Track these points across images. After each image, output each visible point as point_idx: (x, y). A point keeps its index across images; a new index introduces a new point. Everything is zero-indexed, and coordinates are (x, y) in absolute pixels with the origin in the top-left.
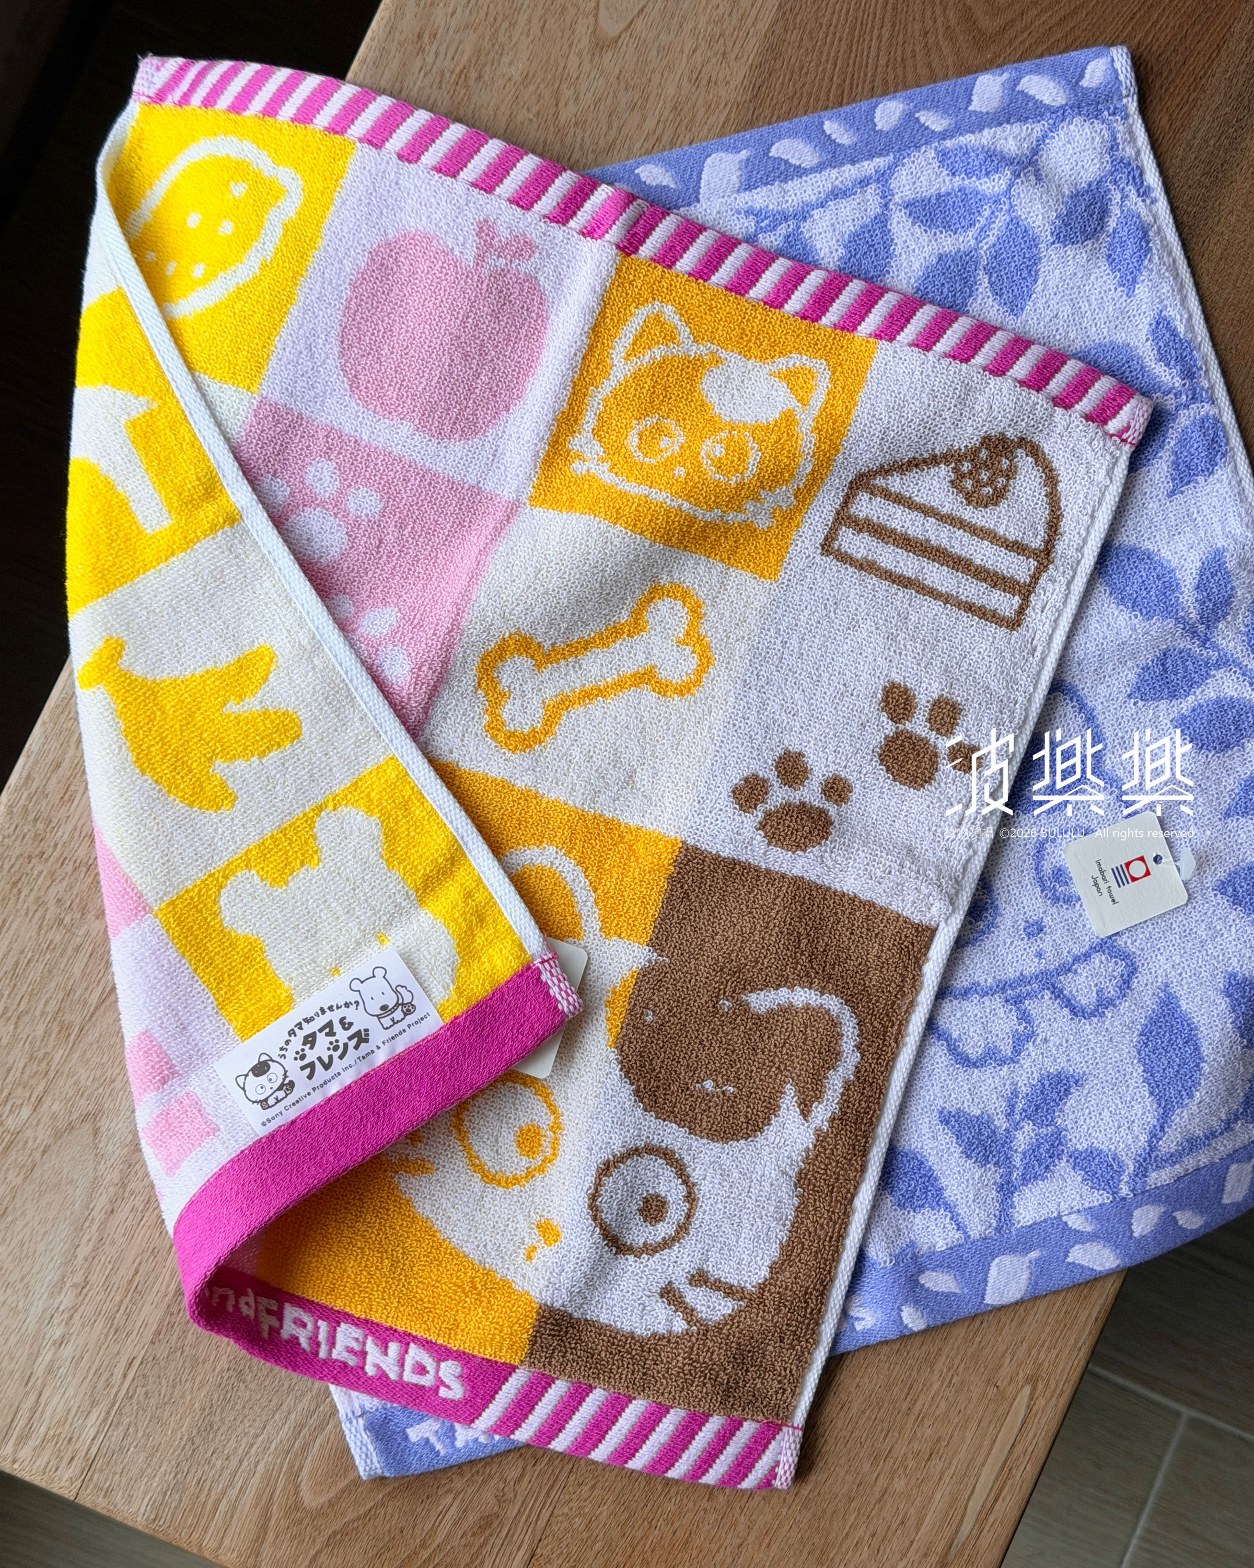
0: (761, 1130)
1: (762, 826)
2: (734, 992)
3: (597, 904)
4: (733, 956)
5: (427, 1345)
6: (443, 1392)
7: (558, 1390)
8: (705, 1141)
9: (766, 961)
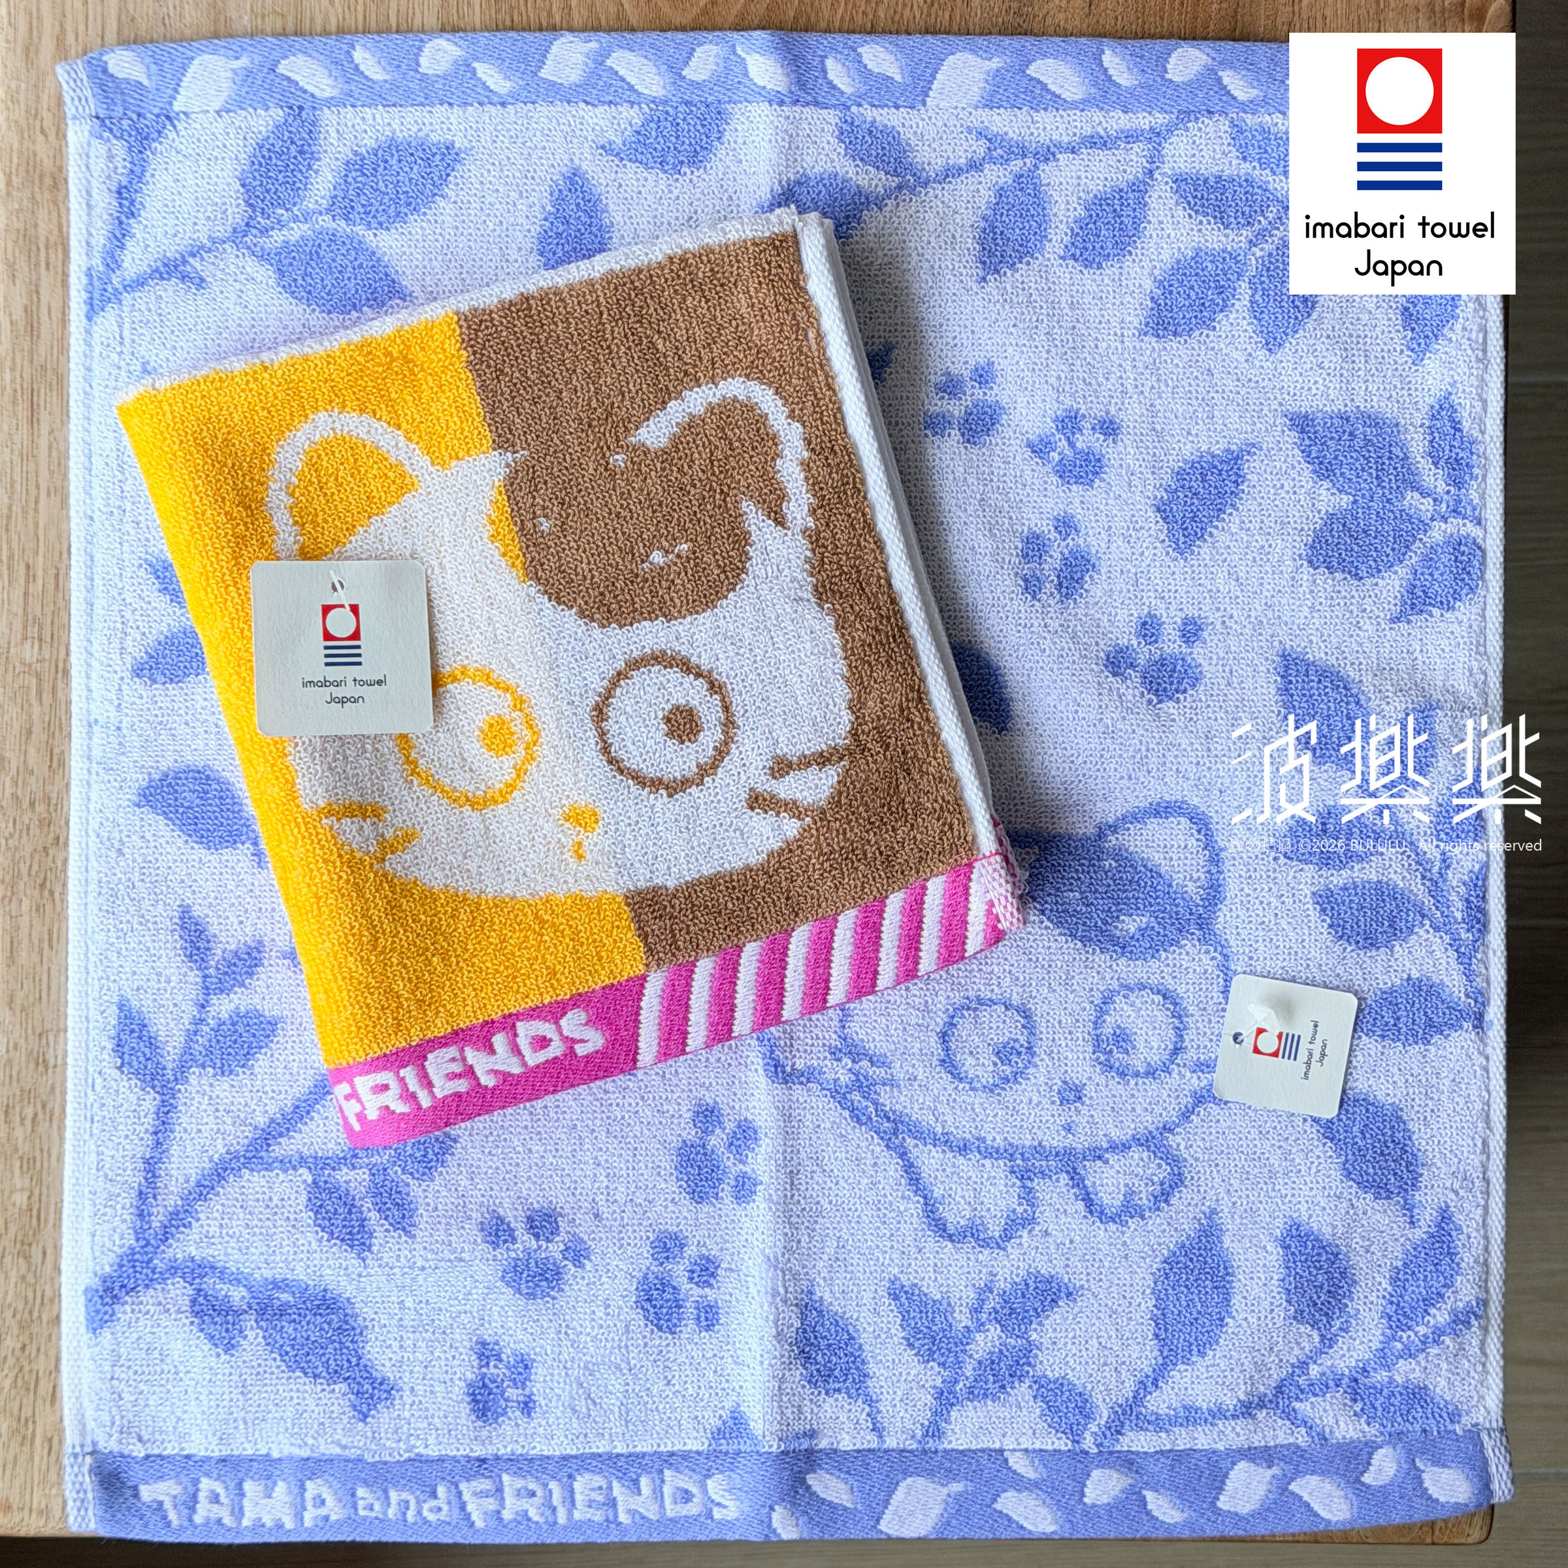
0: (743, 570)
2: (618, 441)
3: (410, 440)
4: (594, 404)
5: (534, 1013)
6: (581, 1050)
7: (705, 970)
8: (689, 619)
9: (631, 386)
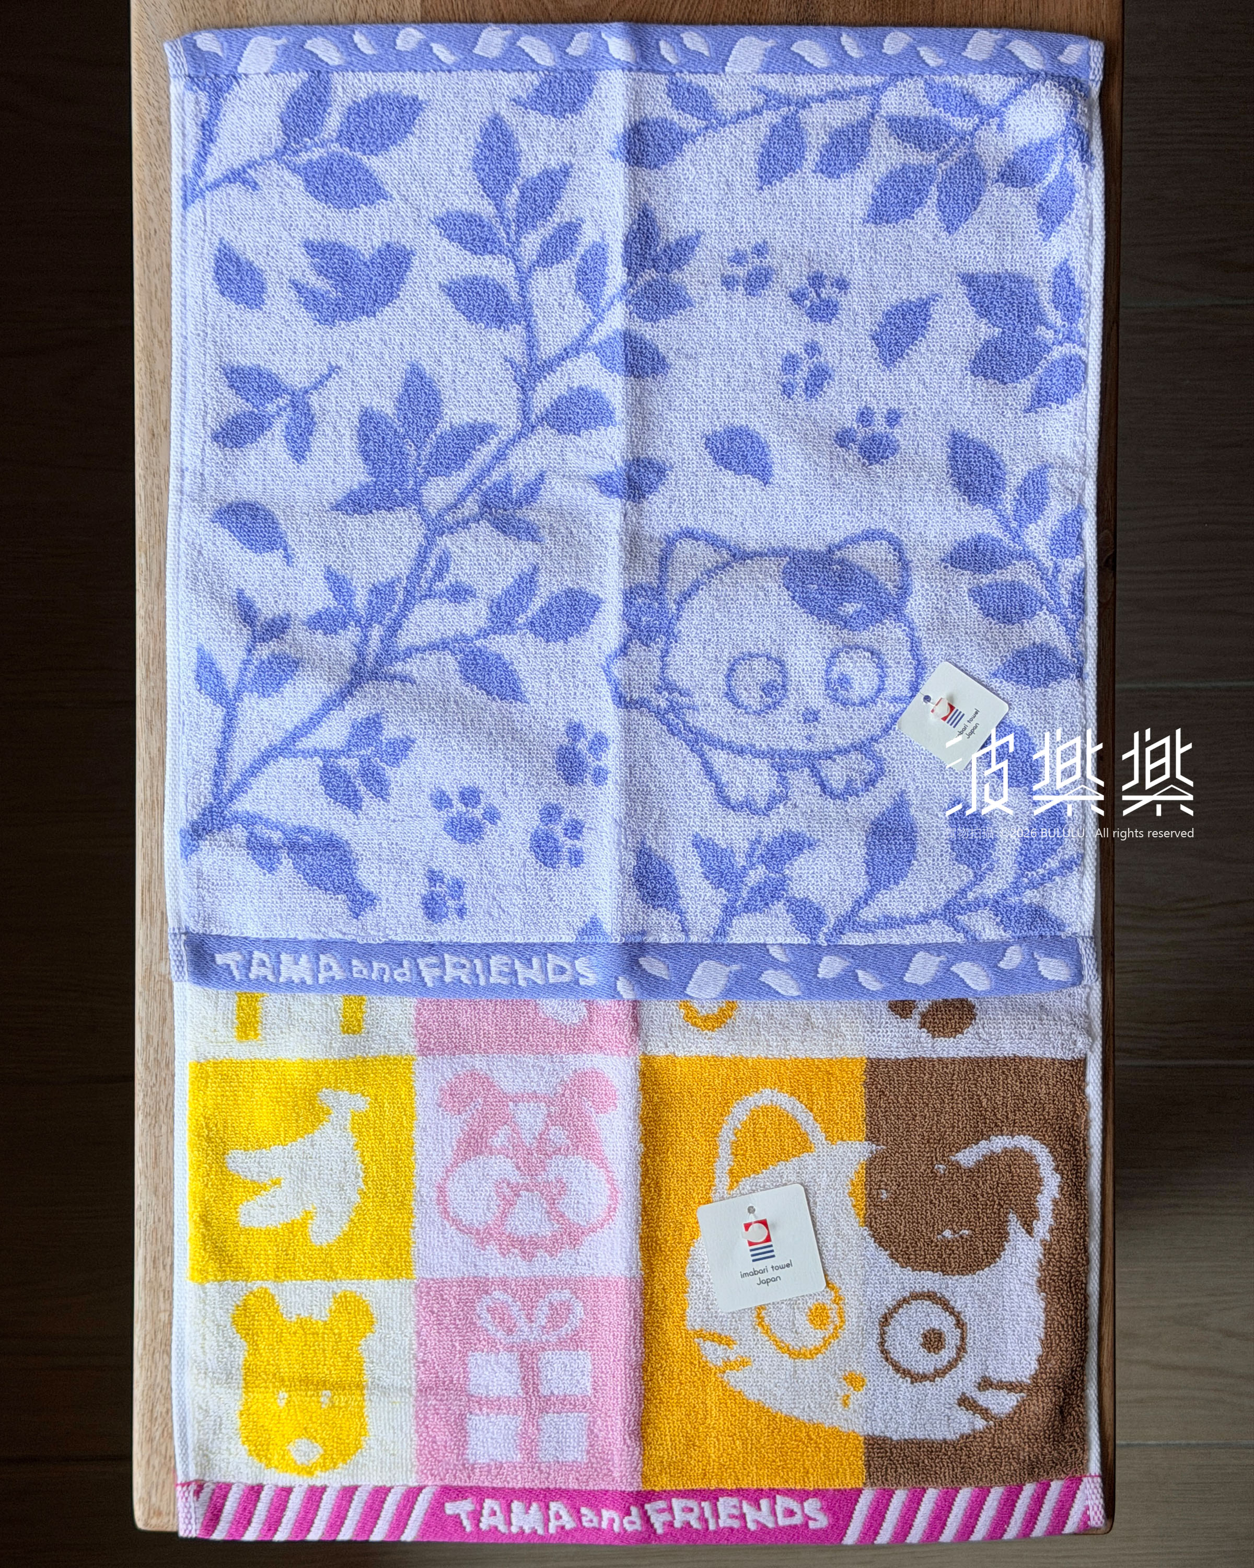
0: (998, 1256)
1: (923, 1025)
2: (943, 1156)
4: (934, 1129)
5: (789, 1493)
6: (812, 1525)
7: (899, 1498)
8: (957, 1277)
9: (960, 1123)
